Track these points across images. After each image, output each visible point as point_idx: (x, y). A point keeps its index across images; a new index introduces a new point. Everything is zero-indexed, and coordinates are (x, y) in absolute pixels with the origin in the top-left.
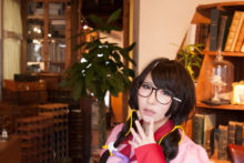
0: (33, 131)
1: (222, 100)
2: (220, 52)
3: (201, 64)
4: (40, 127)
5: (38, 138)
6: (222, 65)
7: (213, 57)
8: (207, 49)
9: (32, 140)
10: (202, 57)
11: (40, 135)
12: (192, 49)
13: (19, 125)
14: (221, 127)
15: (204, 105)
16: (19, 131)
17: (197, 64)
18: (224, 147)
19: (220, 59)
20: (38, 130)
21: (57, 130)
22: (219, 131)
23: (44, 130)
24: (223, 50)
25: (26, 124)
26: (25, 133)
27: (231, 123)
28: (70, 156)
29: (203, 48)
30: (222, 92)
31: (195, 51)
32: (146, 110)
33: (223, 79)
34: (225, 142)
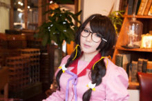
0: (17, 65)
1: (134, 45)
2: (134, 15)
3: (122, 23)
4: (22, 63)
5: (20, 70)
6: (135, 23)
7: (130, 19)
8: (126, 13)
9: (16, 70)
10: (123, 19)
11: (22, 68)
12: (117, 14)
13: (8, 61)
14: (133, 62)
15: (123, 49)
16: (8, 65)
17: (120, 23)
18: (135, 74)
19: (134, 20)
20: (21, 65)
21: (33, 65)
22: (132, 65)
23: (24, 64)
24: (136, 14)
25: (13, 61)
26: (12, 66)
27: (140, 60)
28: (40, 81)
29: (124, 13)
30: (135, 41)
31: (119, 15)
32: (85, 45)
33: (135, 33)
34: (136, 71)
